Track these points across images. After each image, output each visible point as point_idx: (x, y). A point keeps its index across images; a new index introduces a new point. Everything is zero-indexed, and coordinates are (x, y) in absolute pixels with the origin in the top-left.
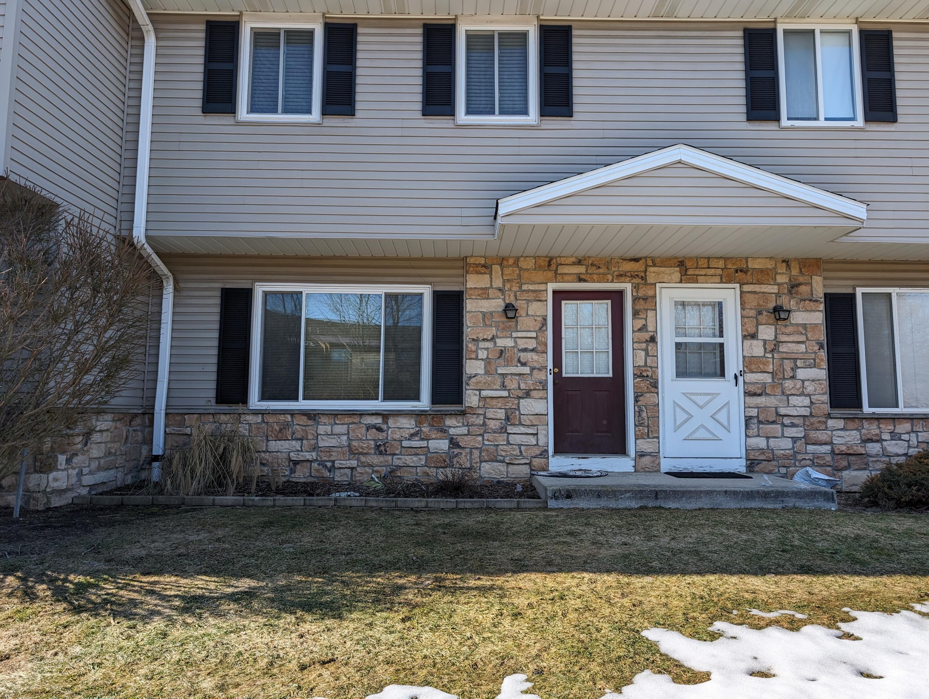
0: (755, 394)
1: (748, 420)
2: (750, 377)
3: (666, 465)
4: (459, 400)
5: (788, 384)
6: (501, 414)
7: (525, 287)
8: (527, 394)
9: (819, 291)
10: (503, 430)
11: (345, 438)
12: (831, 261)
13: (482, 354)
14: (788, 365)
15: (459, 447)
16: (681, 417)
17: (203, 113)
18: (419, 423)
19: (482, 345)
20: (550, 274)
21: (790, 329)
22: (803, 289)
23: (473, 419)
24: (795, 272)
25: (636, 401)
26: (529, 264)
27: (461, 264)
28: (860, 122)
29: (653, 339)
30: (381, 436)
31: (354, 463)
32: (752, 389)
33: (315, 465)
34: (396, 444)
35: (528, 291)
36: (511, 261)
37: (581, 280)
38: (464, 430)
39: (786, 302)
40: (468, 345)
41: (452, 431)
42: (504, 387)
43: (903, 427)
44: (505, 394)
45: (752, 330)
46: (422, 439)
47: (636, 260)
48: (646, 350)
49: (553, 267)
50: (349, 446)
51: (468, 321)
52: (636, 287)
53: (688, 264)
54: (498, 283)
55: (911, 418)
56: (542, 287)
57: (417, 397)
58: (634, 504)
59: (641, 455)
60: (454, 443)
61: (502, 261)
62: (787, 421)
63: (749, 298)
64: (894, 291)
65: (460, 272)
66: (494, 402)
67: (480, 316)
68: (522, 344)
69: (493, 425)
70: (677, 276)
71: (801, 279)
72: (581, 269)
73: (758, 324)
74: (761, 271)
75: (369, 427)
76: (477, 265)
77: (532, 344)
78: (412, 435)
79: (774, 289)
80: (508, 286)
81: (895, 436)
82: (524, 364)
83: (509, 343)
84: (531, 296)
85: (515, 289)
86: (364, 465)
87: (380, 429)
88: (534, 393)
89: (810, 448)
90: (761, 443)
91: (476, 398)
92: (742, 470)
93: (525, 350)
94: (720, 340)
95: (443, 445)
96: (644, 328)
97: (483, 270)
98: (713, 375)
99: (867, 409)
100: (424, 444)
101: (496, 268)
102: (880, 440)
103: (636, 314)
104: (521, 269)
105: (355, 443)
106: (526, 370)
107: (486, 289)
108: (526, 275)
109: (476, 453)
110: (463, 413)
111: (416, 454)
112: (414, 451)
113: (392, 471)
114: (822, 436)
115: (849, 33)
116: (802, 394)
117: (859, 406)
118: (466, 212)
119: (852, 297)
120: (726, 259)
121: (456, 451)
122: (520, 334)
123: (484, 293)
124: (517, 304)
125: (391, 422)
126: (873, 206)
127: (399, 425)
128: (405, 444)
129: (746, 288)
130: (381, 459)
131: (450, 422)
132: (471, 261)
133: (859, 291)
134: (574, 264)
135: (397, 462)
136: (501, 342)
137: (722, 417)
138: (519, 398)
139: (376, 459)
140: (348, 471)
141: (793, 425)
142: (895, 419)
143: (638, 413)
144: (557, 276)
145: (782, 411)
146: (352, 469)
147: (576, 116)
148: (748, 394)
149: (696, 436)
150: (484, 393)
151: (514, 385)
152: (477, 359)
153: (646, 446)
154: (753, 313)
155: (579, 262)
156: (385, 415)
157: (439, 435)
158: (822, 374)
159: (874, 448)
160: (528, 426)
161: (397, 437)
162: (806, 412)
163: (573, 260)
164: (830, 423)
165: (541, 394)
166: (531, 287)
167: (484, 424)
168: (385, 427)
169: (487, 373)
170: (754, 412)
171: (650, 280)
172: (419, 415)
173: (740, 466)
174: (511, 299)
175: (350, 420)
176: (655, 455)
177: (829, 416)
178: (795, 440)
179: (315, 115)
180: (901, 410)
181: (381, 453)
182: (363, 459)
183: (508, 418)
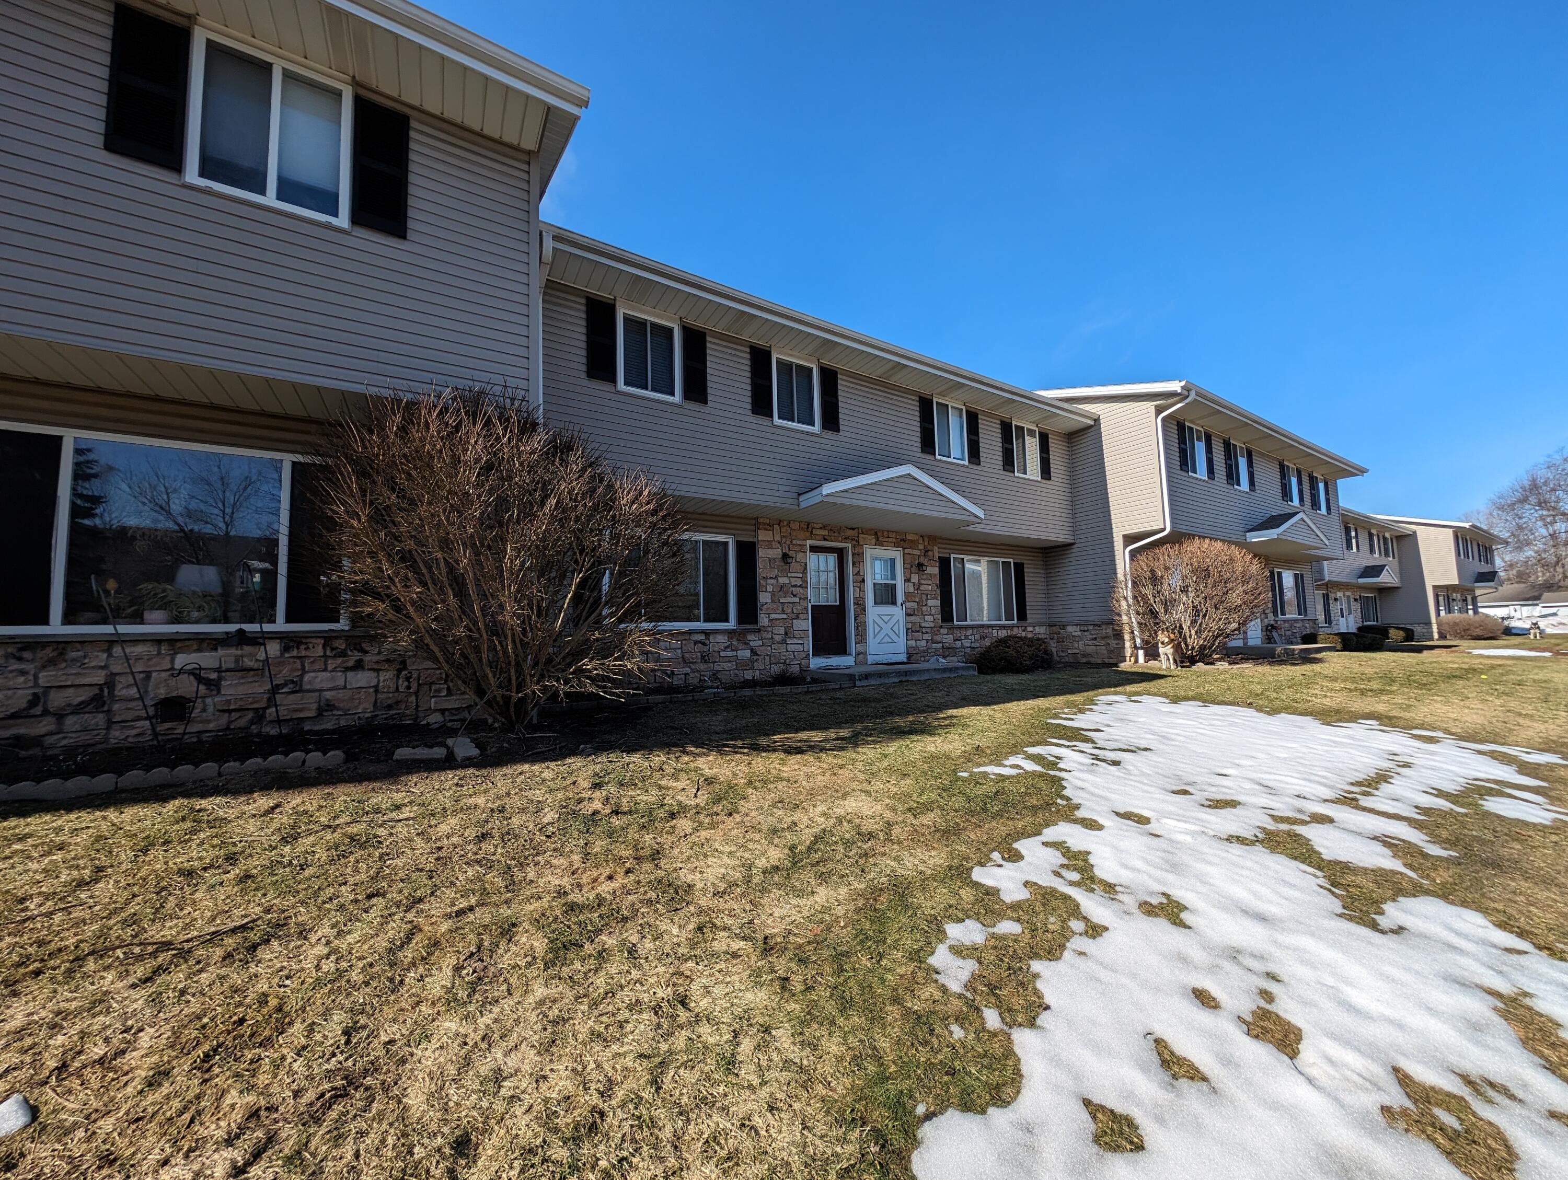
0: (911, 615)
1: (907, 629)
2: (909, 605)
3: (870, 659)
4: (755, 621)
5: (924, 609)
6: (782, 631)
7: (794, 542)
8: (798, 617)
9: (937, 555)
10: (784, 642)
11: (679, 651)
12: (941, 538)
13: (770, 588)
14: (924, 597)
15: (758, 655)
16: (877, 629)
17: (588, 376)
18: (730, 639)
19: (769, 581)
20: (808, 534)
21: (924, 577)
22: (930, 553)
23: (765, 635)
24: (926, 543)
25: (855, 620)
26: (795, 526)
27: (753, 522)
28: (966, 463)
29: (863, 581)
30: (707, 648)
31: (688, 670)
32: (909, 611)
33: (658, 674)
34: (716, 654)
35: (797, 545)
36: (785, 523)
37: (825, 540)
38: (760, 643)
39: (922, 560)
40: (760, 581)
41: (752, 644)
42: (783, 612)
43: (970, 632)
44: (785, 616)
45: (908, 576)
46: (733, 650)
47: (853, 529)
48: (860, 587)
49: (810, 529)
50: (683, 657)
51: (760, 564)
52: (854, 547)
53: (879, 534)
54: (778, 538)
55: (972, 627)
56: (804, 542)
57: (727, 620)
58: (897, 680)
59: (858, 654)
60: (754, 652)
61: (780, 522)
62: (924, 630)
63: (906, 556)
64: (966, 558)
65: (753, 528)
66: (777, 622)
67: (768, 561)
68: (793, 581)
69: (777, 638)
70: (874, 541)
71: (929, 548)
72: (825, 532)
73: (911, 573)
74: (912, 541)
75: (696, 643)
76: (765, 524)
77: (799, 582)
78: (726, 648)
79: (918, 553)
80: (784, 540)
81: (967, 637)
82: (795, 596)
83: (786, 580)
84: (798, 548)
85: (788, 543)
86: (693, 671)
87: (704, 644)
88: (801, 616)
89: (934, 645)
90: (912, 643)
91: (766, 620)
92: (905, 660)
93: (795, 586)
94: (893, 582)
95: (747, 653)
96: (858, 574)
97: (768, 528)
98: (887, 603)
99: (956, 623)
100: (734, 653)
101: (776, 526)
102: (961, 640)
103: (854, 564)
104: (791, 529)
105: (687, 655)
106: (797, 600)
107: (771, 541)
108: (794, 533)
109: (767, 658)
110: (759, 631)
111: (730, 661)
112: (728, 659)
113: (714, 674)
114: (938, 638)
115: (961, 410)
116: (930, 615)
117: (953, 621)
118: (781, 488)
119: (950, 558)
120: (896, 532)
121: (755, 658)
122: (793, 575)
123: (769, 545)
124: (791, 553)
125: (711, 638)
126: (987, 512)
127: (717, 640)
128: (722, 654)
129: (906, 551)
130: (706, 666)
131: (750, 637)
132: (761, 520)
133: (952, 556)
134: (821, 528)
135: (717, 668)
136: (781, 580)
137: (895, 629)
138: (793, 619)
139: (702, 666)
140: (683, 676)
141: (927, 633)
142: (967, 628)
143: (857, 628)
144: (812, 536)
145: (923, 625)
146: (686, 674)
147: (841, 433)
148: (908, 615)
149: (885, 640)
150: (772, 616)
151: (789, 611)
152: (766, 591)
153: (860, 648)
154: (909, 566)
155: (824, 528)
156: (707, 633)
157: (744, 646)
158: (938, 603)
159: (958, 643)
160: (799, 638)
161: (716, 649)
162: (932, 625)
163: (821, 525)
164: (942, 631)
165: (805, 616)
166: (798, 542)
167: (772, 638)
168: (707, 642)
169: (773, 601)
170: (910, 626)
171: (861, 543)
172: (730, 633)
173: (903, 658)
174: (786, 550)
175: (683, 638)
176: (865, 654)
177: (941, 627)
178: (927, 641)
179: (677, 398)
180: (969, 623)
181: (706, 661)
182: (693, 666)
183: (786, 634)
